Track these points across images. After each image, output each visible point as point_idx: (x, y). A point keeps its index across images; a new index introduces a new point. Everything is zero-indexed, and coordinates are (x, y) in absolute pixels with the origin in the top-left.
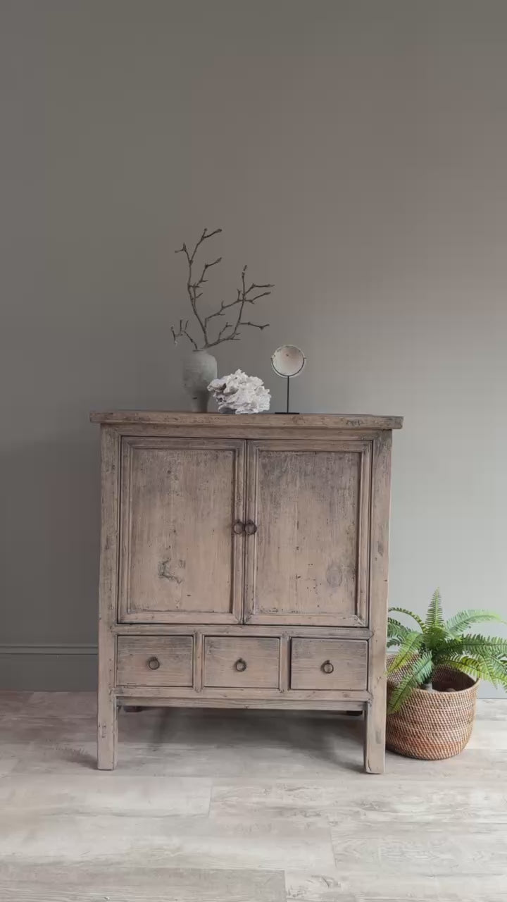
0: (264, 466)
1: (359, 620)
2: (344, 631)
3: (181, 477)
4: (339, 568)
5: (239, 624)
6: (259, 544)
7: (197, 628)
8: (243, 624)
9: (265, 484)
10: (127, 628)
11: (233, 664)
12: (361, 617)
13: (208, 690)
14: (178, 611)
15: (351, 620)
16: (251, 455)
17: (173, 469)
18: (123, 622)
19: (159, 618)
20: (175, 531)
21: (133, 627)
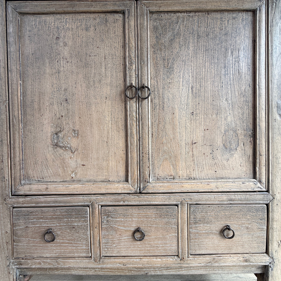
0: (155, 29)
1: (259, 185)
2: (243, 196)
3: (70, 43)
4: (235, 131)
5: (136, 193)
6: (154, 109)
7: (93, 198)
8: (140, 193)
9: (157, 47)
10: (21, 200)
11: (131, 233)
12: (260, 182)
13: (106, 260)
14: (73, 181)
15: (251, 185)
16: (142, 15)
17: (62, 35)
18: (17, 193)
19: (53, 189)
20: (66, 100)
21: (28, 199)
